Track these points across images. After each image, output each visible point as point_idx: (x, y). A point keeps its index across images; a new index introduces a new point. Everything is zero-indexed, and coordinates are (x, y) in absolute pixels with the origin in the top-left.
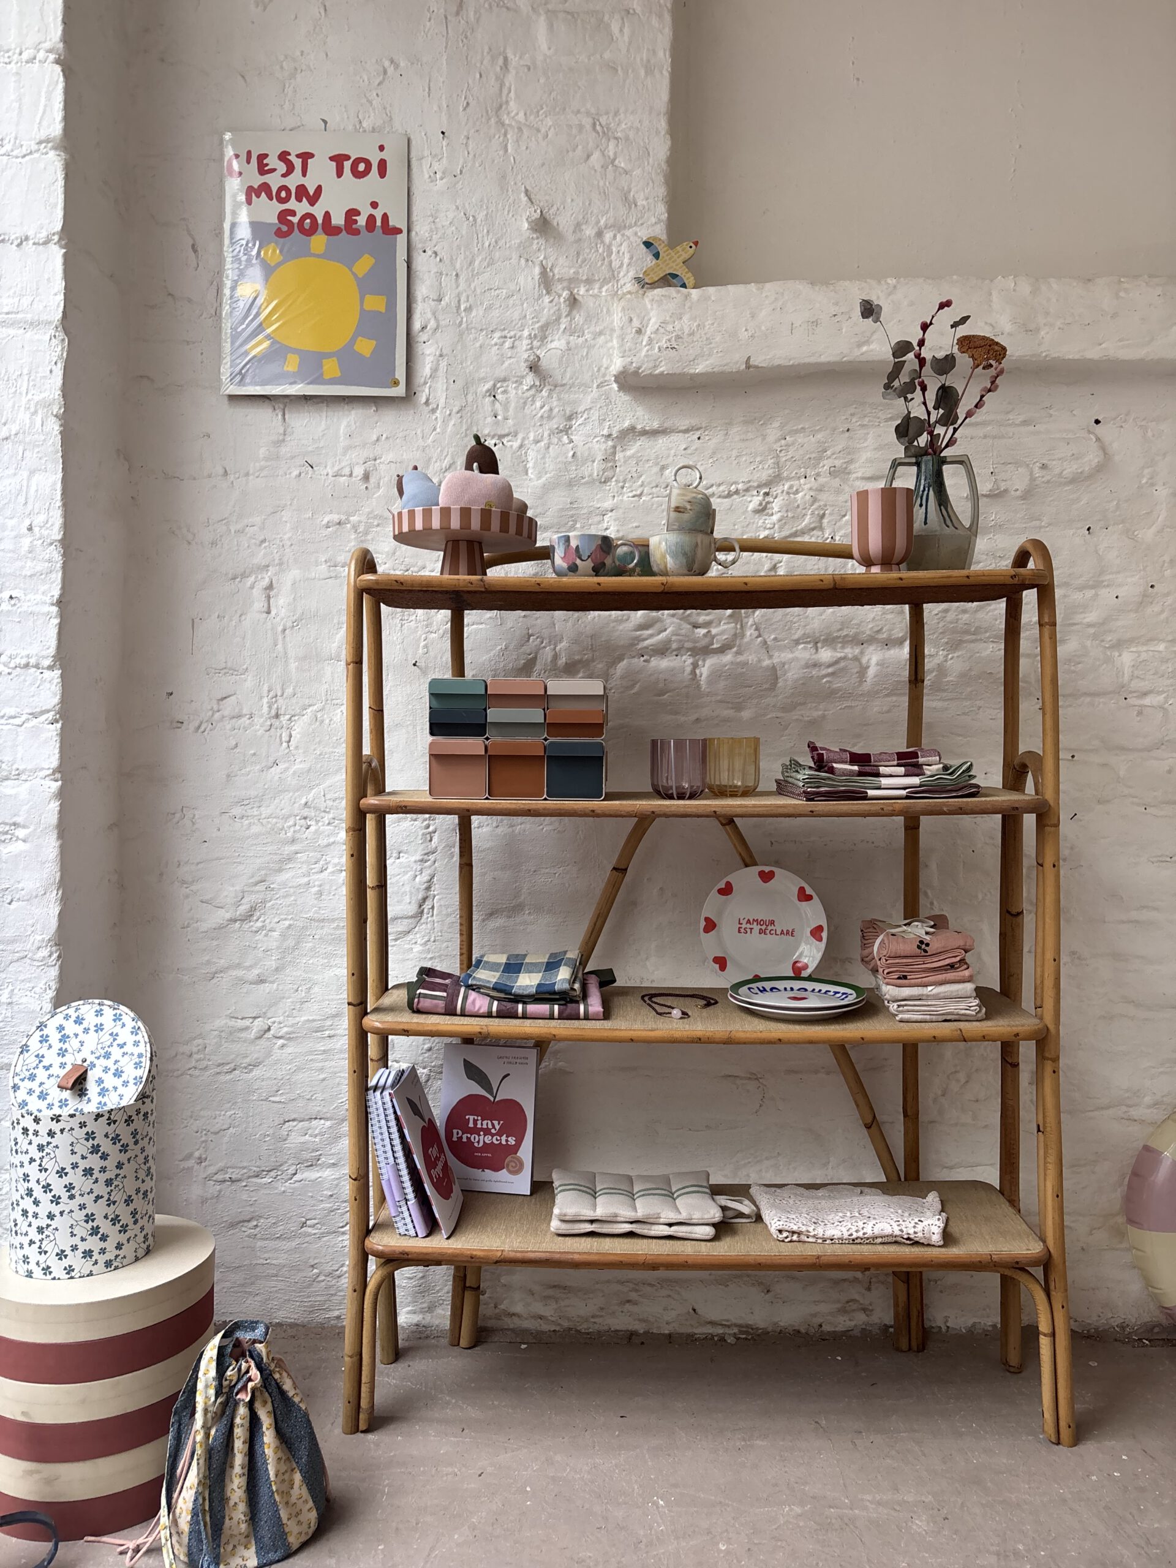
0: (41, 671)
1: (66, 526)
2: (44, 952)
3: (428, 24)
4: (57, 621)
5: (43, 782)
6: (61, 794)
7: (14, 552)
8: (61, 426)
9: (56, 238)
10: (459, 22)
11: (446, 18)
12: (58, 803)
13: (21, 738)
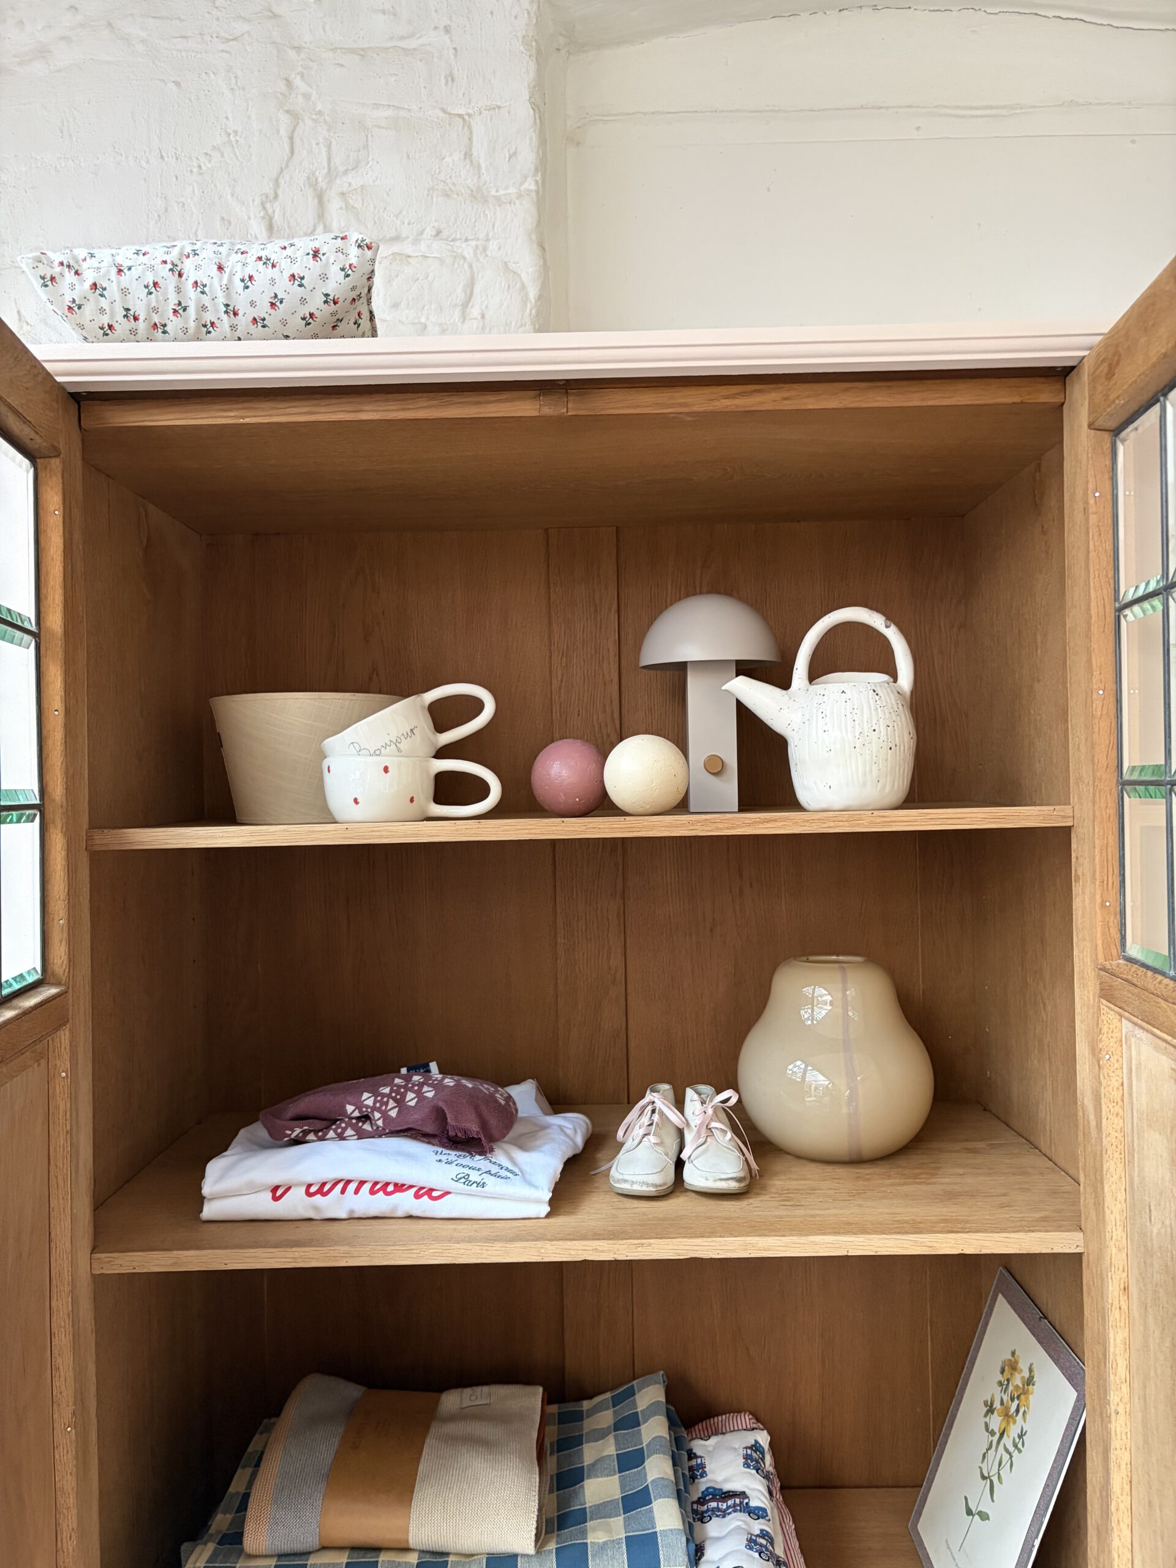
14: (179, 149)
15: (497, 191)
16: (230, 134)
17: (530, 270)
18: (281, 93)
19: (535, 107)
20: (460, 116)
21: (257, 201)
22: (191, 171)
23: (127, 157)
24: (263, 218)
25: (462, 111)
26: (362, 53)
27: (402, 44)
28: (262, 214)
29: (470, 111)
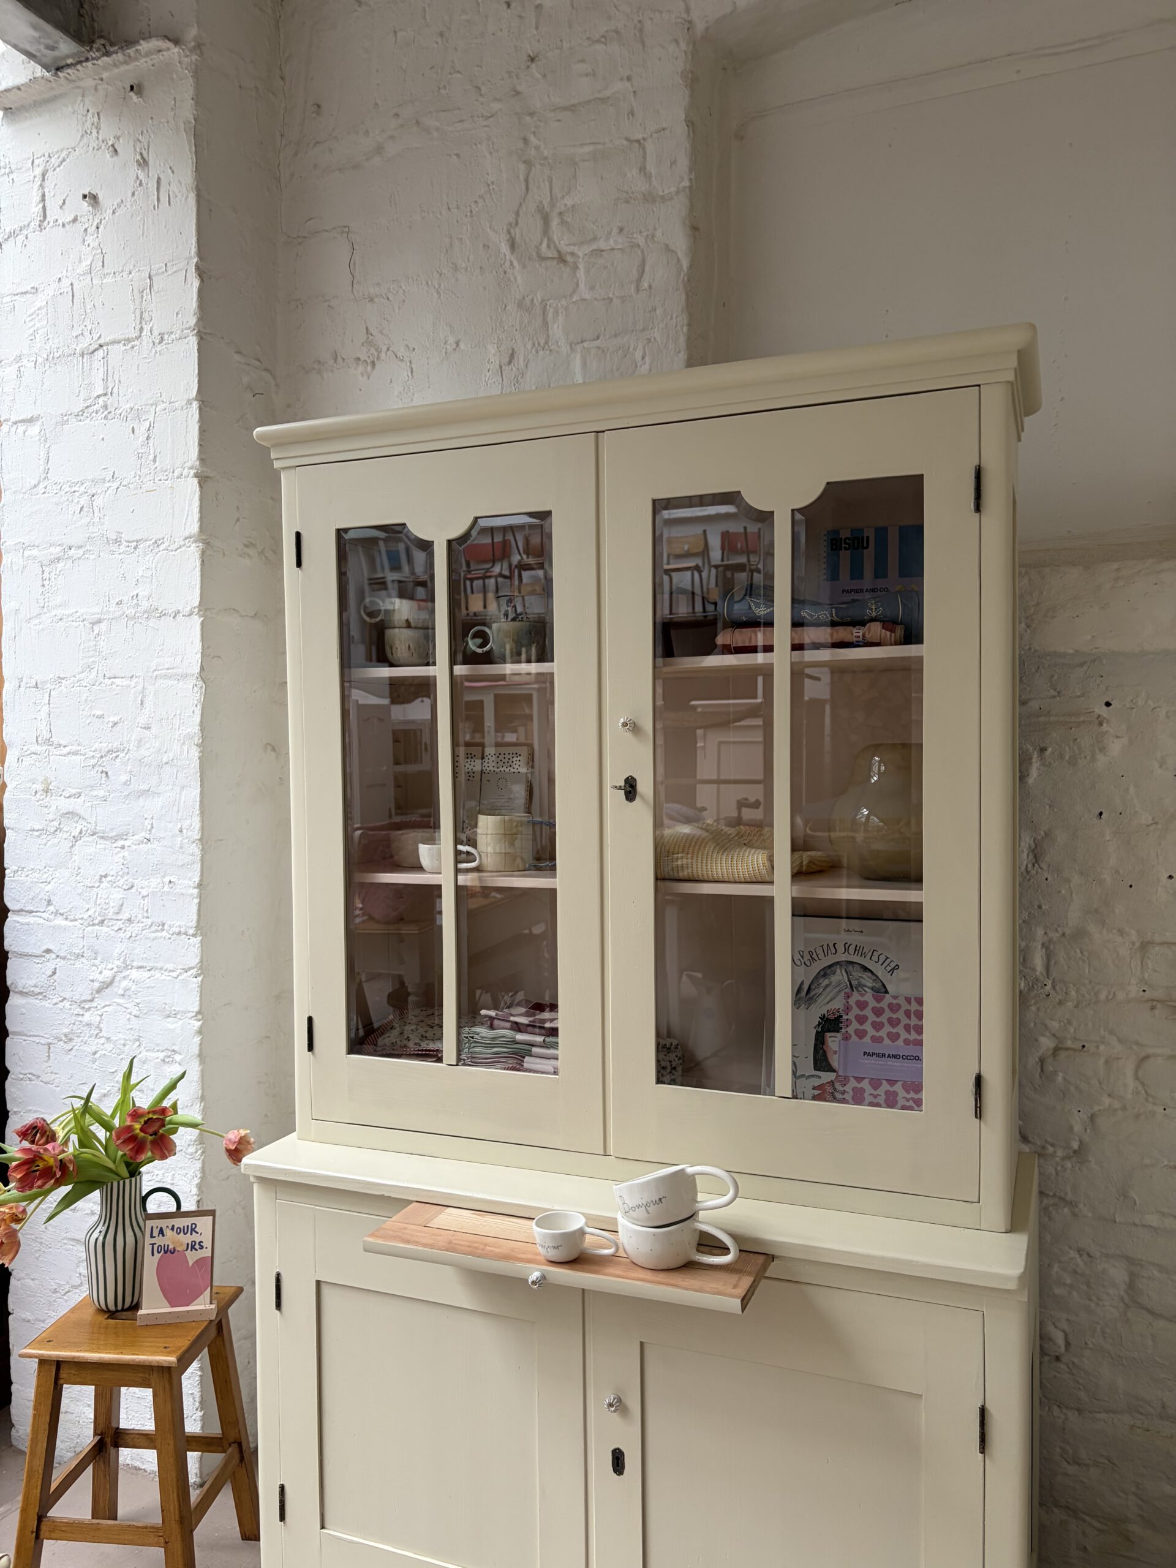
0: (188, 937)
1: (202, 828)
2: (192, 1149)
3: (488, 374)
4: (196, 901)
5: (190, 1021)
6: (200, 1032)
7: (171, 847)
8: (200, 752)
9: (196, 610)
10: (512, 369)
11: (501, 367)
12: (199, 1038)
13: (177, 987)
14: (459, 200)
15: (663, 191)
16: (489, 185)
17: (684, 247)
18: (521, 149)
19: (690, 123)
20: (638, 141)
21: (505, 228)
22: (466, 216)
23: (428, 213)
24: (508, 240)
25: (639, 136)
26: (573, 108)
27: (600, 95)
28: (508, 237)
29: (645, 136)
